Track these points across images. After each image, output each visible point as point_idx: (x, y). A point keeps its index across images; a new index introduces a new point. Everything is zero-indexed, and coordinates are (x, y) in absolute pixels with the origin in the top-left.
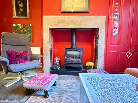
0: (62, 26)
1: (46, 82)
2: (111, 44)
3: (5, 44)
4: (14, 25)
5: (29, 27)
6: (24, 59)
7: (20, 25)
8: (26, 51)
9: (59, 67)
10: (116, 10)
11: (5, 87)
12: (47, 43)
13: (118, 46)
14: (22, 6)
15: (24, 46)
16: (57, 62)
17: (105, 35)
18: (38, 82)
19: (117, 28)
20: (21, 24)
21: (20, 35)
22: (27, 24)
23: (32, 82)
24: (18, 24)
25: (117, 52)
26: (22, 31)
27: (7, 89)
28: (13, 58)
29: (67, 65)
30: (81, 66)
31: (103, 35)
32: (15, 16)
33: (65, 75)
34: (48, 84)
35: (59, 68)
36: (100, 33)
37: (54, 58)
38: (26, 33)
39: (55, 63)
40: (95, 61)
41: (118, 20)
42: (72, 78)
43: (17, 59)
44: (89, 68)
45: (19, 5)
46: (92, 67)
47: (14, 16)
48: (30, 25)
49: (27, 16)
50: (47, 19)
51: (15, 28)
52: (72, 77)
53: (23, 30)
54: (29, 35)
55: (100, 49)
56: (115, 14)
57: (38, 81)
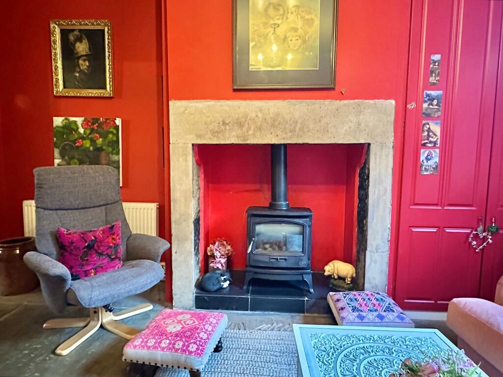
0: (238, 137)
1: (195, 343)
2: (416, 202)
3: (45, 209)
4: (58, 121)
5: (111, 130)
6: (109, 256)
7: (79, 120)
8: (113, 226)
9: (225, 280)
10: (432, 79)
11: (60, 355)
12: (183, 200)
13: (439, 208)
14: (87, 50)
15: (103, 208)
16: (220, 263)
17: (394, 170)
18: (170, 344)
19: (435, 143)
20: (83, 119)
21: (91, 171)
22: (107, 119)
23: (151, 342)
24: (72, 119)
25: (435, 230)
26: (87, 144)
27: (66, 363)
28: (77, 255)
29: (256, 273)
30: (308, 278)
31: (386, 170)
32: (60, 88)
33: (249, 312)
34: (202, 351)
35: (226, 284)
36: (376, 162)
37: (207, 245)
38: (103, 150)
39: (211, 265)
40: (358, 260)
41: (438, 117)
42: (275, 324)
43: (87, 260)
44: (335, 282)
45: (74, 45)
46: (348, 280)
47: (57, 86)
48: (118, 122)
49: (105, 88)
50: (184, 112)
51: (63, 134)
52: (273, 317)
53: (93, 141)
54: (115, 158)
55: (375, 221)
56: (428, 95)
57: (168, 341)
